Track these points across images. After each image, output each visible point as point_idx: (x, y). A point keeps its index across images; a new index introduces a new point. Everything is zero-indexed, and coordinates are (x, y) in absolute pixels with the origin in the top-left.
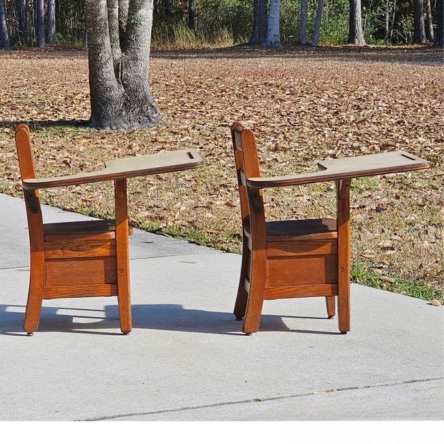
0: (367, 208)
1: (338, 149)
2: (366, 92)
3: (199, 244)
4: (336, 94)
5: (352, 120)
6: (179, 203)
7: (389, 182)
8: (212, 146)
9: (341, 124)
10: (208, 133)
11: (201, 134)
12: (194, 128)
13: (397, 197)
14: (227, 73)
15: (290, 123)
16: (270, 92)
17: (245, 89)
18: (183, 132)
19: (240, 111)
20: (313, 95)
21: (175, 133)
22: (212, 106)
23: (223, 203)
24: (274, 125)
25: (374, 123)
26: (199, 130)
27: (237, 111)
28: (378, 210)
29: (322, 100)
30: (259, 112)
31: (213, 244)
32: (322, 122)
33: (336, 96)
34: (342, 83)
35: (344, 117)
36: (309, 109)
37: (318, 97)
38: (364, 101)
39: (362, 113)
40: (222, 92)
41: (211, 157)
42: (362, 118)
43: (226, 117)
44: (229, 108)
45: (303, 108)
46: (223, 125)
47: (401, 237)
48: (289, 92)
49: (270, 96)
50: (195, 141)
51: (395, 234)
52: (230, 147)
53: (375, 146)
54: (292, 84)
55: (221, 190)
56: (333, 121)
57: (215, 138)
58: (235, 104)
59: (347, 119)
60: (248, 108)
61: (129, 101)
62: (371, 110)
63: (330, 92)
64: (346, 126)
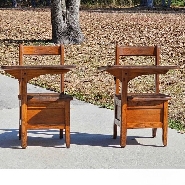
0: (165, 83)
1: (161, 55)
2: (182, 28)
3: (79, 100)
4: (168, 29)
5: (172, 41)
6: (78, 79)
7: (180, 70)
8: (104, 52)
9: (167, 43)
10: (104, 46)
11: (101, 47)
12: (98, 44)
13: (181, 78)
14: (123, 19)
15: (144, 42)
16: (138, 28)
17: (127, 26)
18: (93, 46)
19: (123, 36)
20: (158, 29)
21: (89, 46)
22: (110, 34)
23: (98, 79)
24: (136, 43)
25: (182, 42)
26: (100, 45)
27: (121, 36)
28: (170, 84)
29: (161, 32)
30: (131, 37)
31: (86, 100)
32: (158, 42)
33: (168, 30)
34: (172, 24)
35: (169, 39)
36: (154, 36)
37: (160, 30)
38: (180, 32)
39: (177, 38)
40: (117, 27)
41: (102, 57)
42: (177, 40)
43: (115, 39)
44: (118, 35)
45: (151, 35)
46: (112, 43)
47: (177, 97)
48: (147, 28)
49: (138, 29)
50: (97, 50)
51: (174, 96)
52: (112, 53)
53: (179, 53)
54: (149, 24)
55: (100, 73)
56: (164, 41)
57: (107, 49)
58: (121, 33)
59: (170, 40)
60: (127, 35)
61: (70, 31)
62: (181, 37)
63: (166, 28)
64: (169, 44)
